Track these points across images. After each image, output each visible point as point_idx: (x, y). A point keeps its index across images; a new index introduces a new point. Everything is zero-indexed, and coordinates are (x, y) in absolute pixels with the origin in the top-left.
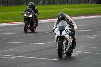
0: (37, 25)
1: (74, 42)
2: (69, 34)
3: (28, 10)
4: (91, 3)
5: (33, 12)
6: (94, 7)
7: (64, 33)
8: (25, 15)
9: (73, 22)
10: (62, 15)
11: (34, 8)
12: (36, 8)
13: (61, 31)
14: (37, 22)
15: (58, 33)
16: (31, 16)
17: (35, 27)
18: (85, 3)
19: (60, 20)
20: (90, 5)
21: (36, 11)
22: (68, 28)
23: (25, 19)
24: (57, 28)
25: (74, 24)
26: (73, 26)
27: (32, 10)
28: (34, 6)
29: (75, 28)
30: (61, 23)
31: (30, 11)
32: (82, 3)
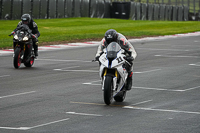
0: (36, 55)
1: (129, 79)
2: (124, 65)
3: (21, 29)
4: (95, 16)
5: (30, 31)
6: (101, 23)
7: (115, 63)
8: (16, 37)
9: (131, 46)
10: (112, 33)
11: (31, 25)
12: (35, 24)
13: (110, 60)
14: (36, 49)
15: (106, 63)
16: (26, 38)
17: (33, 58)
18: (82, 16)
19: (108, 42)
20: (92, 19)
21: (35, 31)
22: (122, 56)
23: (15, 44)
24: (104, 55)
25: (132, 50)
26: (130, 53)
27: (27, 27)
28: (32, 21)
29: (134, 55)
30: (110, 47)
31: (25, 31)
32: (76, 17)
